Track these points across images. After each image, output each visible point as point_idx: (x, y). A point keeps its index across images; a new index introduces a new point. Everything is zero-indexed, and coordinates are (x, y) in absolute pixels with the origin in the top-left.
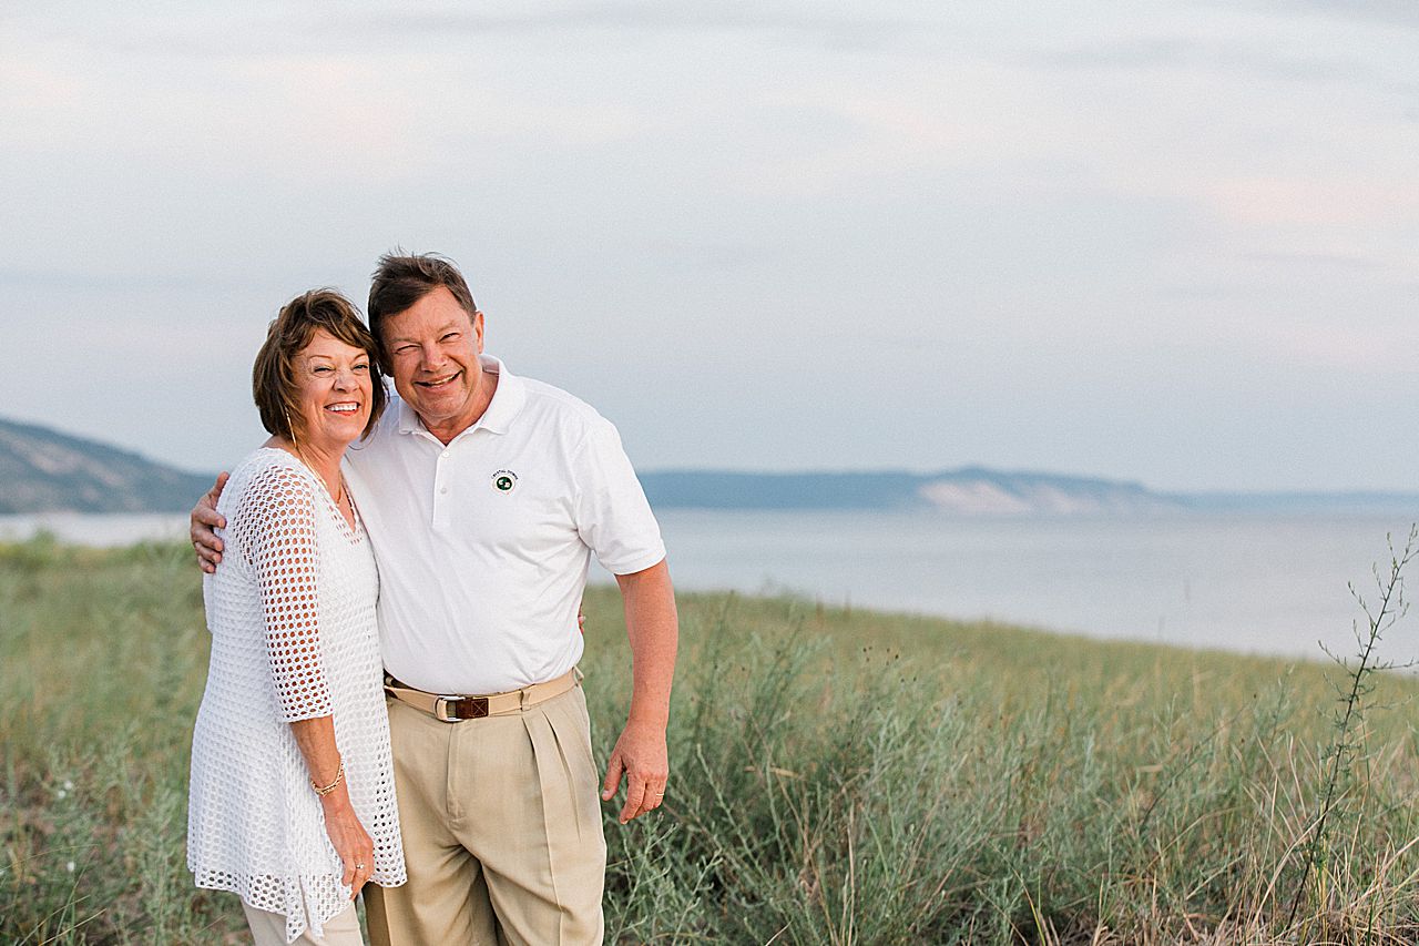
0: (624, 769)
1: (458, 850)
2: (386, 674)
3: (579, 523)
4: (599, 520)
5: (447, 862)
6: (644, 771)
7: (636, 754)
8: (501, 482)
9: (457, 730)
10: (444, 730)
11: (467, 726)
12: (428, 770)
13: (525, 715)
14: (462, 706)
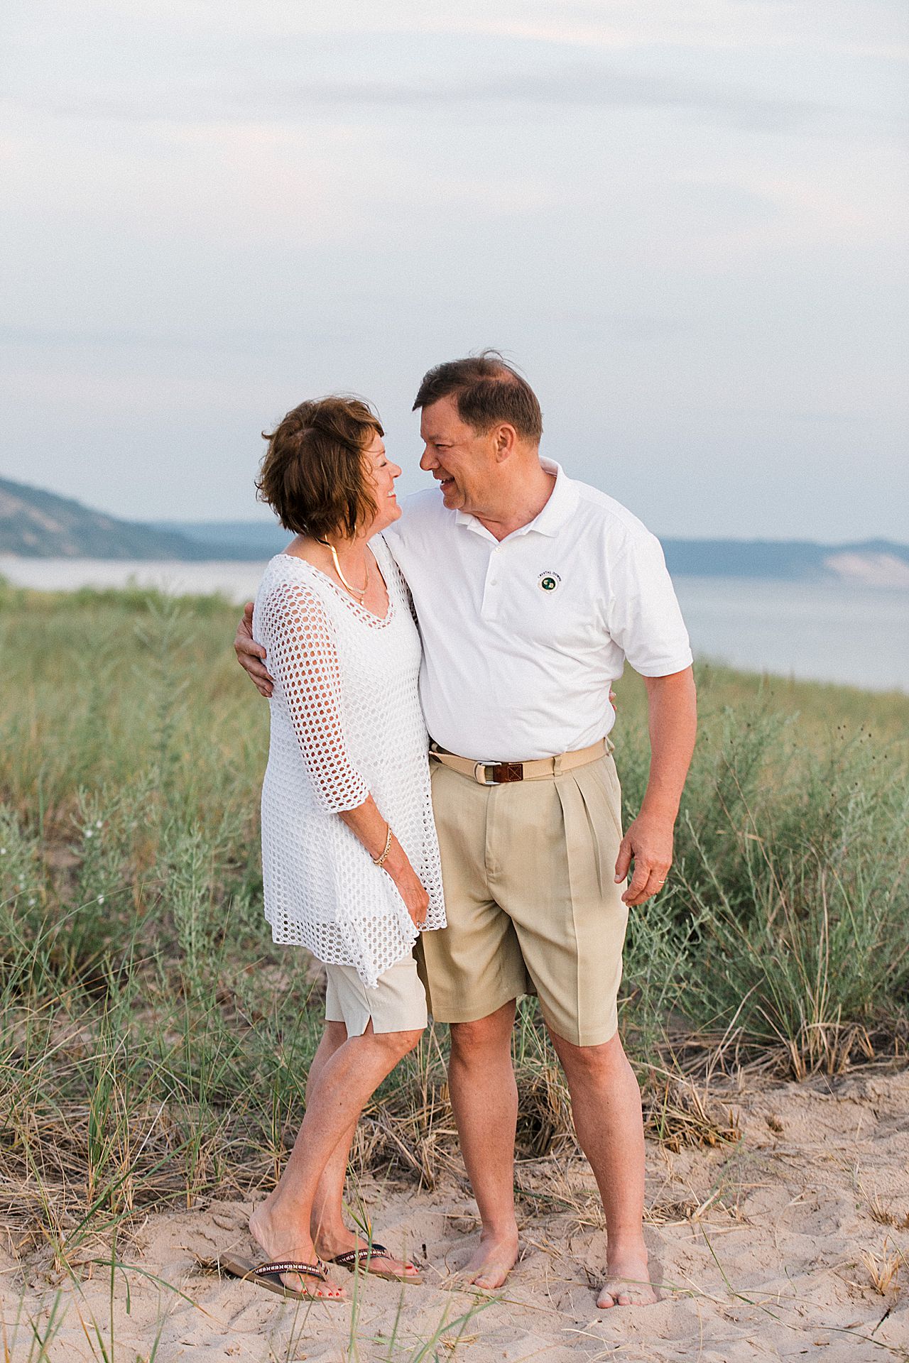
0: (633, 855)
1: (490, 905)
2: (432, 741)
3: (610, 626)
4: (629, 625)
5: (480, 915)
6: (651, 858)
7: (645, 842)
8: (545, 583)
9: (495, 793)
10: (482, 793)
11: (504, 790)
12: (468, 827)
13: (557, 780)
14: (499, 770)
